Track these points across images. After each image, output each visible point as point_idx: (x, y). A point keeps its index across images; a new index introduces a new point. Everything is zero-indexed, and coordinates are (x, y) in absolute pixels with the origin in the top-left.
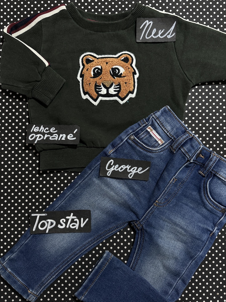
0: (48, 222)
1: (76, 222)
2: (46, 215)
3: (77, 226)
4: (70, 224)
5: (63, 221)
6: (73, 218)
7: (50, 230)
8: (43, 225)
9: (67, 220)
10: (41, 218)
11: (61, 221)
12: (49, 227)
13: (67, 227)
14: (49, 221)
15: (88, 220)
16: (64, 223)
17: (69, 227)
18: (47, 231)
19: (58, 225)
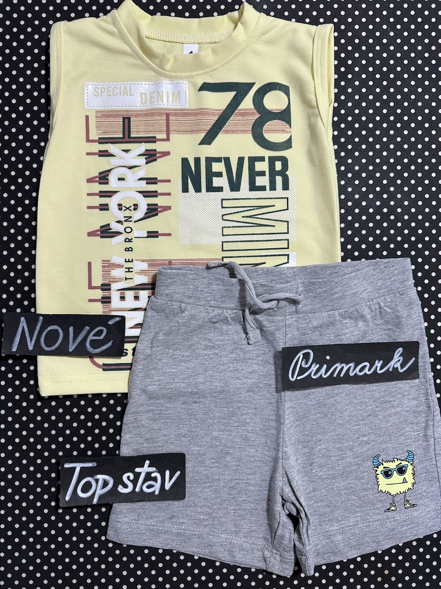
0: (97, 481)
1: (155, 479)
2: (95, 464)
3: (157, 489)
4: (143, 483)
5: (128, 477)
6: (149, 471)
7: (101, 497)
8: (87, 487)
9: (137, 475)
10: (84, 473)
11: (125, 477)
12: (100, 492)
13: (137, 489)
14: (101, 477)
15: (180, 475)
16: (130, 482)
17: (142, 489)
18: (95, 501)
19: (118, 487)
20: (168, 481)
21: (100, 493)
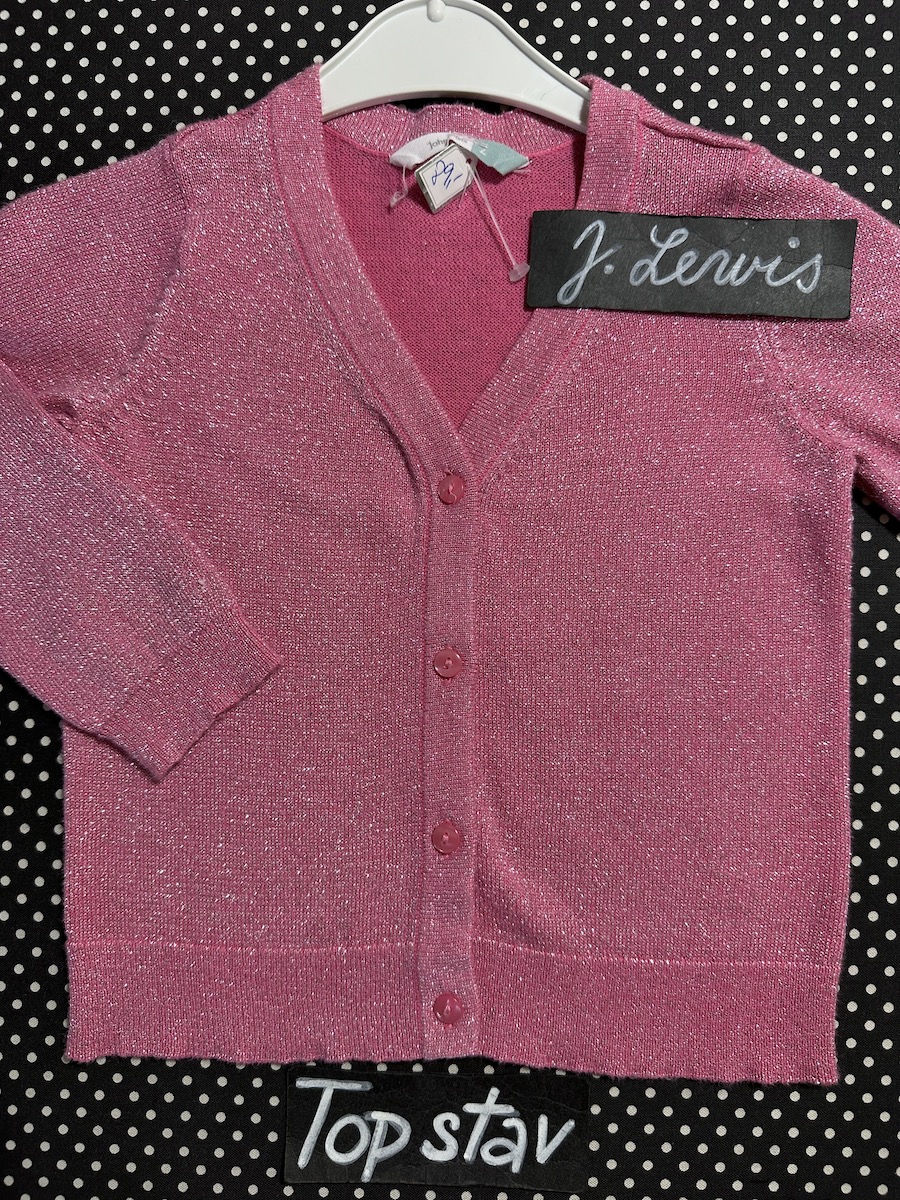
0: (372, 1125)
1: (512, 1134)
2: (368, 1086)
3: (515, 1158)
4: (484, 1140)
5: (447, 1124)
6: (497, 1112)
7: (381, 1166)
8: (348, 1139)
9: (469, 1121)
10: (342, 1104)
11: (438, 1123)
12: (377, 1153)
13: (468, 1156)
14: (381, 1117)
15: (574, 1131)
16: (450, 1136)
17: (478, 1155)
18: (367, 1173)
19: (420, 1144)
20: (545, 1141)
21: (379, 1157)
